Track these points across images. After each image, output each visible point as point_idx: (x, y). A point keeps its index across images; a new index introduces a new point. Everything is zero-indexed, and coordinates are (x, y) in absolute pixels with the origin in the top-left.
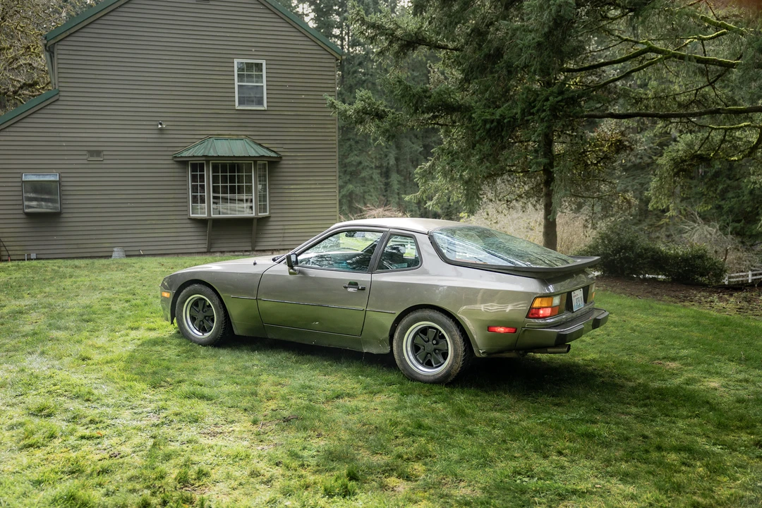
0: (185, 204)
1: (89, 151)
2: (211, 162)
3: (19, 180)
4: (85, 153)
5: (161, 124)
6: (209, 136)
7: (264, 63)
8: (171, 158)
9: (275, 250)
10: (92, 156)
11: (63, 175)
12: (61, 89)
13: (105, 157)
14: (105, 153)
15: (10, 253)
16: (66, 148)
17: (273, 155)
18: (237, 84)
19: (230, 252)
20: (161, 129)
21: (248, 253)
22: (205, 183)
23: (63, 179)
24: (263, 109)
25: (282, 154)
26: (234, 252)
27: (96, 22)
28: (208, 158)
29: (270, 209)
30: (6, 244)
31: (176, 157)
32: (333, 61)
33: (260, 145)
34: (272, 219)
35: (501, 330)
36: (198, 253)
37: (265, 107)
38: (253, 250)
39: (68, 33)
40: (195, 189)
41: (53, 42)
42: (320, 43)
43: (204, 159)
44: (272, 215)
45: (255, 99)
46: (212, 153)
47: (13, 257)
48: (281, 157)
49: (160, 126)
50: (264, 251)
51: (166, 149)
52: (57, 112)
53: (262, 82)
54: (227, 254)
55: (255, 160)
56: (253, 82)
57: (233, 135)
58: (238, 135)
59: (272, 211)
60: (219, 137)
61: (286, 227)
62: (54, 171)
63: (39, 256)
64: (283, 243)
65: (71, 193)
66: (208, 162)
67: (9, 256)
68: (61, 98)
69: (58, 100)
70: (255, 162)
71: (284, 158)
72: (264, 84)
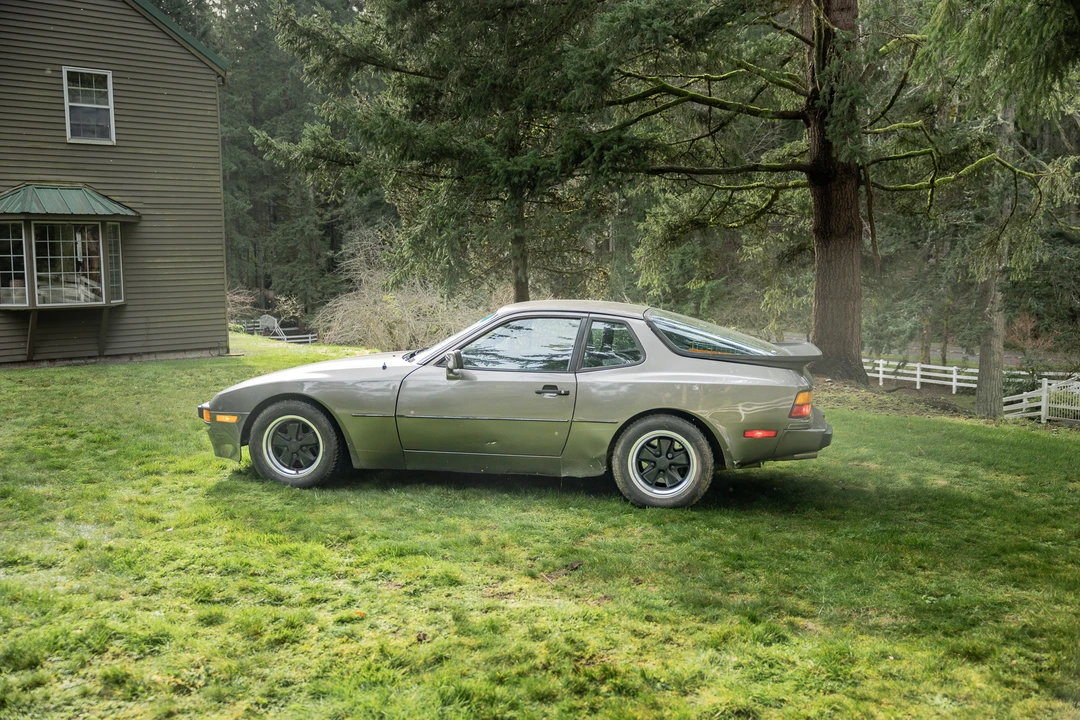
2: (33, 222)
6: (26, 183)
7: (110, 75)
9: (135, 354)
17: (130, 213)
18: (67, 104)
19: (64, 359)
21: (93, 361)
22: (25, 256)
24: (110, 143)
25: (142, 212)
26: (70, 359)
28: (28, 217)
29: (126, 294)
32: (213, 78)
33: (106, 197)
34: (128, 309)
35: (759, 434)
36: (11, 363)
37: (113, 140)
38: (101, 356)
42: (193, 51)
43: (23, 217)
44: (129, 303)
45: (96, 129)
46: (35, 209)
48: (140, 217)
50: (118, 356)
53: (107, 104)
54: (59, 363)
55: (103, 219)
56: (92, 102)
57: (64, 182)
58: (71, 182)
59: (129, 297)
60: (41, 184)
61: (152, 320)
64: (147, 344)
66: (27, 223)
70: (104, 223)
71: (144, 218)
72: (111, 106)
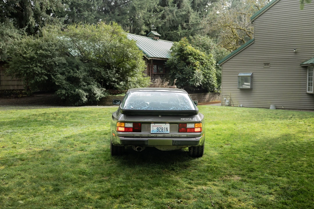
0: (305, 87)
1: (264, 63)
3: (237, 76)
4: (263, 64)
5: (295, 50)
8: (299, 65)
10: (265, 65)
11: (254, 73)
12: (255, 38)
13: (271, 66)
14: (271, 64)
15: (234, 104)
16: (255, 62)
20: (295, 52)
23: (254, 75)
27: (271, 8)
30: (233, 100)
31: (301, 65)
39: (259, 15)
40: (309, 80)
41: (253, 20)
43: (311, 64)
47: (234, 106)
49: (294, 51)
51: (297, 61)
52: (254, 48)
62: (251, 72)
63: (243, 106)
65: (257, 81)
67: (233, 105)
68: (255, 42)
69: (254, 43)
